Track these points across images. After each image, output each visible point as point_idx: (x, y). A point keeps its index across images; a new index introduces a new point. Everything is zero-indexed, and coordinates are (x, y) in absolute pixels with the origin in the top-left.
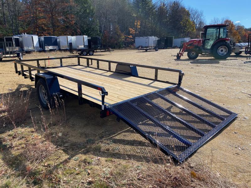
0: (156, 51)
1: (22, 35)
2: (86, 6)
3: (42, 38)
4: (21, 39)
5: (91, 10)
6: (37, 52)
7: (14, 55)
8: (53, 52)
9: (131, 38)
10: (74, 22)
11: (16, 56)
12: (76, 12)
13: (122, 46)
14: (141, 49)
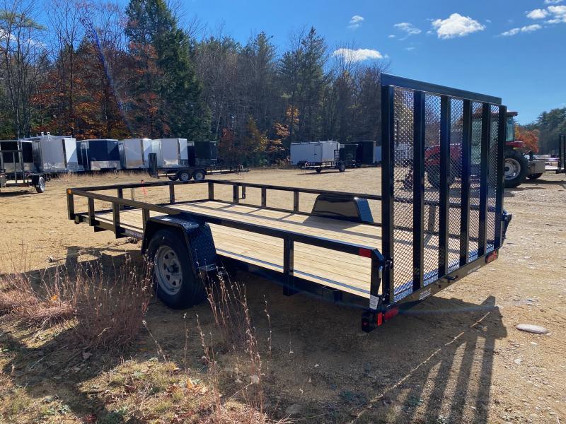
0: (341, 171)
1: (38, 137)
2: (182, 74)
3: (85, 144)
4: (35, 146)
5: (193, 83)
6: (73, 175)
7: (26, 181)
8: (109, 175)
9: (279, 145)
10: (156, 109)
11: (31, 184)
12: (159, 89)
13: (261, 162)
14: (307, 169)
